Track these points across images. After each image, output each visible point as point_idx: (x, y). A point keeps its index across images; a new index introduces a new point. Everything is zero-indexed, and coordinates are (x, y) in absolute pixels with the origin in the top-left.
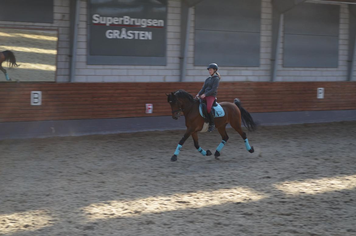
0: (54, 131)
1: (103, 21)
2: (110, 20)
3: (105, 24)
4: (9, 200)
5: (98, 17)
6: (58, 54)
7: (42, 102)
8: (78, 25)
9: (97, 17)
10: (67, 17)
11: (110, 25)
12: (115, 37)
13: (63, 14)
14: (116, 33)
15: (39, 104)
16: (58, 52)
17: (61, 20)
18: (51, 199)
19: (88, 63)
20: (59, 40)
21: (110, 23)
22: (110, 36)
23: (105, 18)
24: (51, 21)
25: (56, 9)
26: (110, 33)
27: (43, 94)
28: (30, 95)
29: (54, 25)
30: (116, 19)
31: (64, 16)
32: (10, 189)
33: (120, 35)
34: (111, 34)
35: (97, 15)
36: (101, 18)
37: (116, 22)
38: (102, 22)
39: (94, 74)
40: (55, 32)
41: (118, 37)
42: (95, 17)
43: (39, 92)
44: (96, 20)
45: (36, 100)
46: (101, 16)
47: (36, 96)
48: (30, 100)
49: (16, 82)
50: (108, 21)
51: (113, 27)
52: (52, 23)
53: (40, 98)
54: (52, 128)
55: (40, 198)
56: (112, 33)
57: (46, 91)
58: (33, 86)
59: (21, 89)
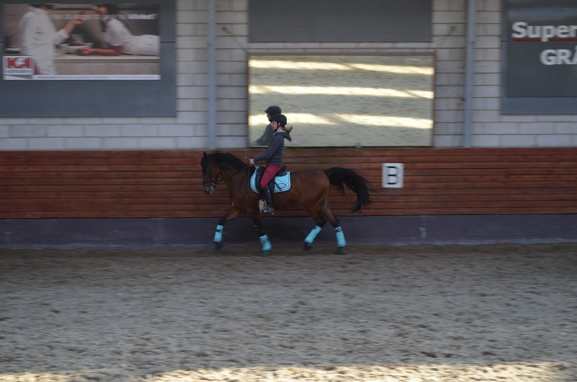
0: (424, 235)
1: (534, 33)
2: (549, 32)
3: (538, 40)
5: (525, 27)
6: (435, 98)
7: (405, 182)
8: (473, 43)
9: (521, 26)
10: (459, 30)
11: (550, 39)
12: (560, 63)
13: (453, 25)
14: (564, 54)
15: (399, 185)
16: (435, 94)
17: (448, 35)
19: (505, 110)
20: (436, 73)
21: (551, 36)
22: (549, 60)
23: (538, 28)
24: (428, 37)
25: (437, 17)
26: (550, 55)
27: (405, 169)
28: (380, 169)
29: (434, 45)
30: (562, 29)
31: (453, 29)
33: (571, 58)
34: (552, 58)
35: (523, 24)
36: (530, 28)
37: (564, 33)
38: (532, 36)
39: (515, 132)
40: (430, 59)
41: (568, 62)
42: (516, 27)
43: (399, 166)
44: (519, 33)
45: (393, 180)
46: (529, 24)
47: (393, 171)
48: (381, 179)
49: (354, 147)
50: (545, 33)
51: (556, 43)
52: (429, 42)
53: (400, 175)
54: (422, 229)
56: (554, 55)
57: (414, 162)
58: (388, 153)
59: (364, 159)
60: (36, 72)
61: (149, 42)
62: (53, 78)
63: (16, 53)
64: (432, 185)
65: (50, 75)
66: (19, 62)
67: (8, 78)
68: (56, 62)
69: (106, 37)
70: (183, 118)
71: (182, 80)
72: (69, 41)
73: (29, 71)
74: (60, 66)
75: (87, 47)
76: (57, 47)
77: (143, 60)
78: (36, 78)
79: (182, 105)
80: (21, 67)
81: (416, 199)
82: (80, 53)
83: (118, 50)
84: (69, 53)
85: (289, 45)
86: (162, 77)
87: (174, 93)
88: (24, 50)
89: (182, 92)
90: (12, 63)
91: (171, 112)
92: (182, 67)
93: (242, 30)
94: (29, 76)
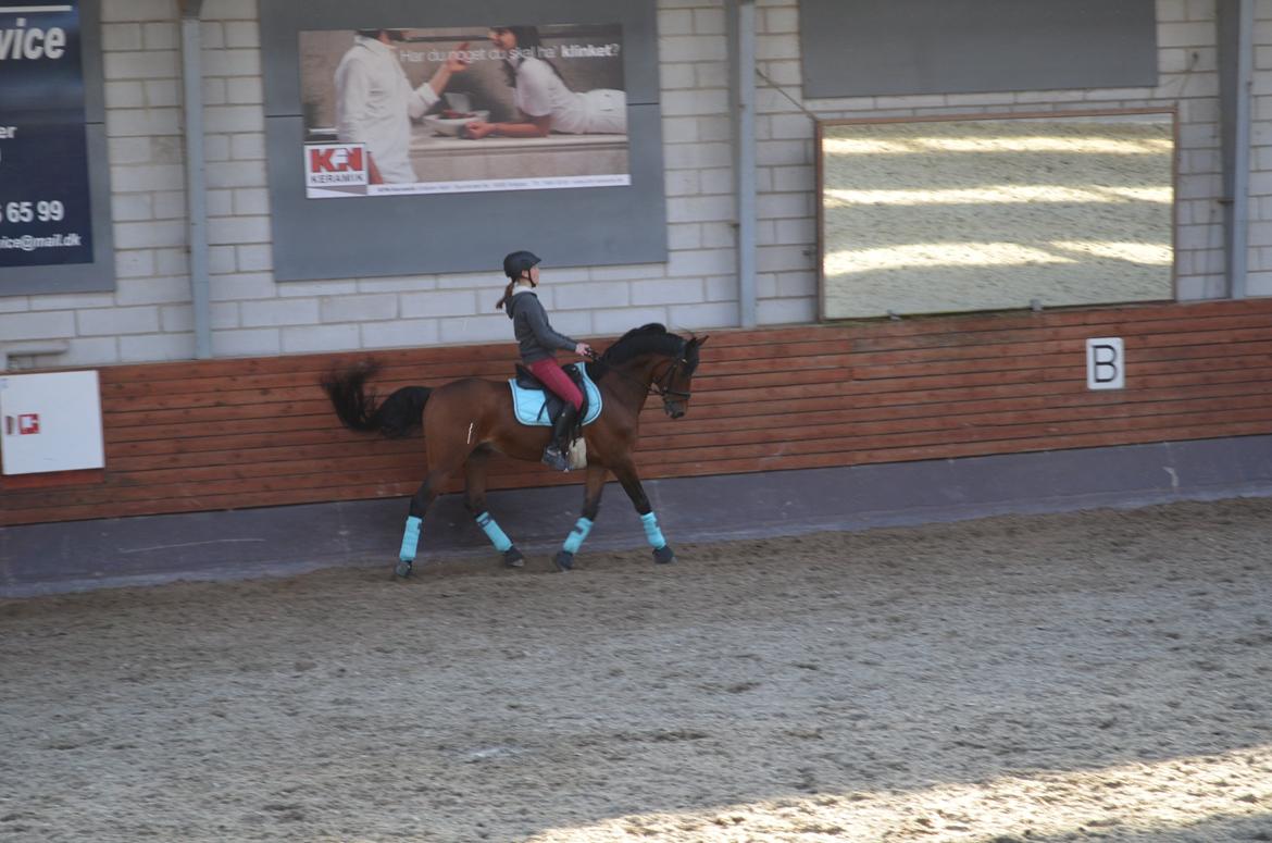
0: (1175, 482)
4: (960, 744)
6: (1176, 201)
7: (1127, 376)
8: (1250, 84)
10: (1208, 59)
13: (1194, 50)
15: (1118, 383)
16: (1176, 193)
17: (1188, 72)
18: (1115, 741)
20: (1178, 148)
24: (1150, 77)
25: (1165, 35)
27: (1127, 349)
28: (1082, 352)
29: (1159, 93)
31: (1195, 57)
32: (976, 699)
40: (1166, 120)
43: (1117, 343)
45: (1105, 372)
47: (1105, 355)
48: (1083, 373)
49: (1028, 309)
52: (1154, 86)
53: (1119, 363)
54: (1170, 470)
55: (1075, 735)
57: (1142, 335)
58: (1093, 318)
59: (1049, 332)
60: (374, 178)
61: (605, 105)
62: (413, 189)
63: (332, 138)
64: (1179, 378)
65: (402, 183)
66: (338, 159)
67: (313, 194)
68: (414, 154)
69: (518, 98)
70: (679, 263)
71: (674, 183)
72: (441, 109)
73: (358, 178)
74: (422, 163)
75: (479, 119)
76: (416, 122)
77: (594, 145)
78: (373, 190)
79: (676, 238)
80: (342, 167)
81: (1149, 409)
82: (463, 133)
83: (543, 125)
84: (441, 135)
85: (884, 102)
86: (633, 180)
87: (663, 211)
88: (348, 132)
89: (675, 210)
90: (321, 162)
91: (656, 253)
92: (672, 156)
93: (790, 73)
94: (362, 188)
